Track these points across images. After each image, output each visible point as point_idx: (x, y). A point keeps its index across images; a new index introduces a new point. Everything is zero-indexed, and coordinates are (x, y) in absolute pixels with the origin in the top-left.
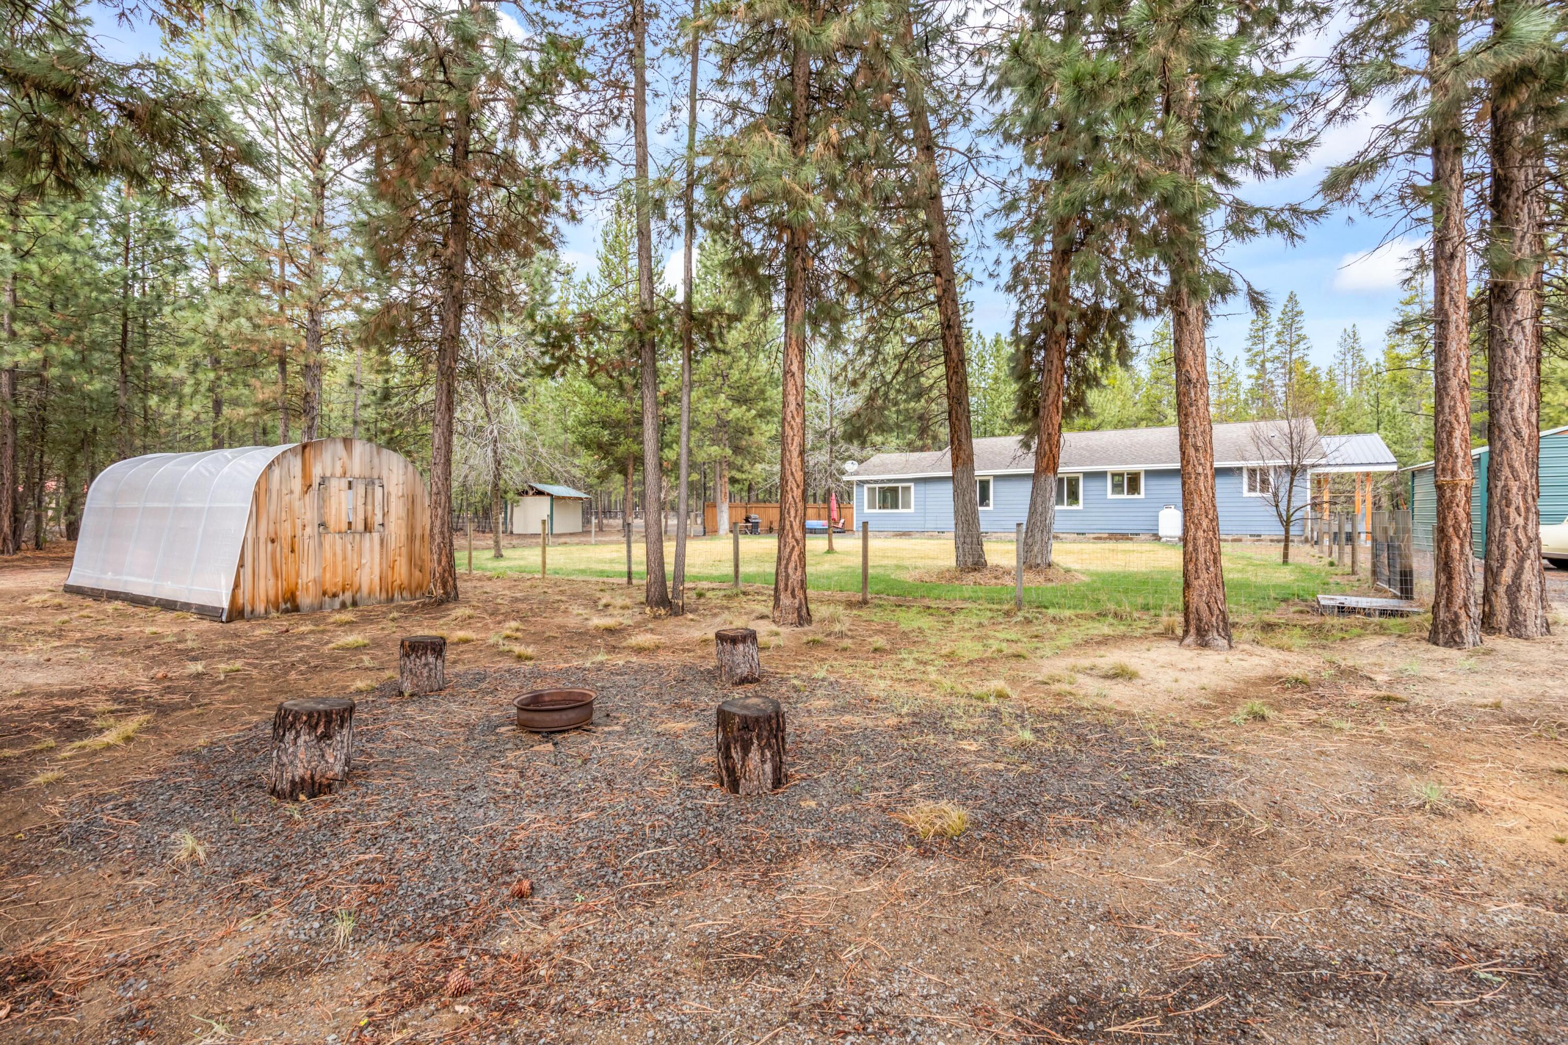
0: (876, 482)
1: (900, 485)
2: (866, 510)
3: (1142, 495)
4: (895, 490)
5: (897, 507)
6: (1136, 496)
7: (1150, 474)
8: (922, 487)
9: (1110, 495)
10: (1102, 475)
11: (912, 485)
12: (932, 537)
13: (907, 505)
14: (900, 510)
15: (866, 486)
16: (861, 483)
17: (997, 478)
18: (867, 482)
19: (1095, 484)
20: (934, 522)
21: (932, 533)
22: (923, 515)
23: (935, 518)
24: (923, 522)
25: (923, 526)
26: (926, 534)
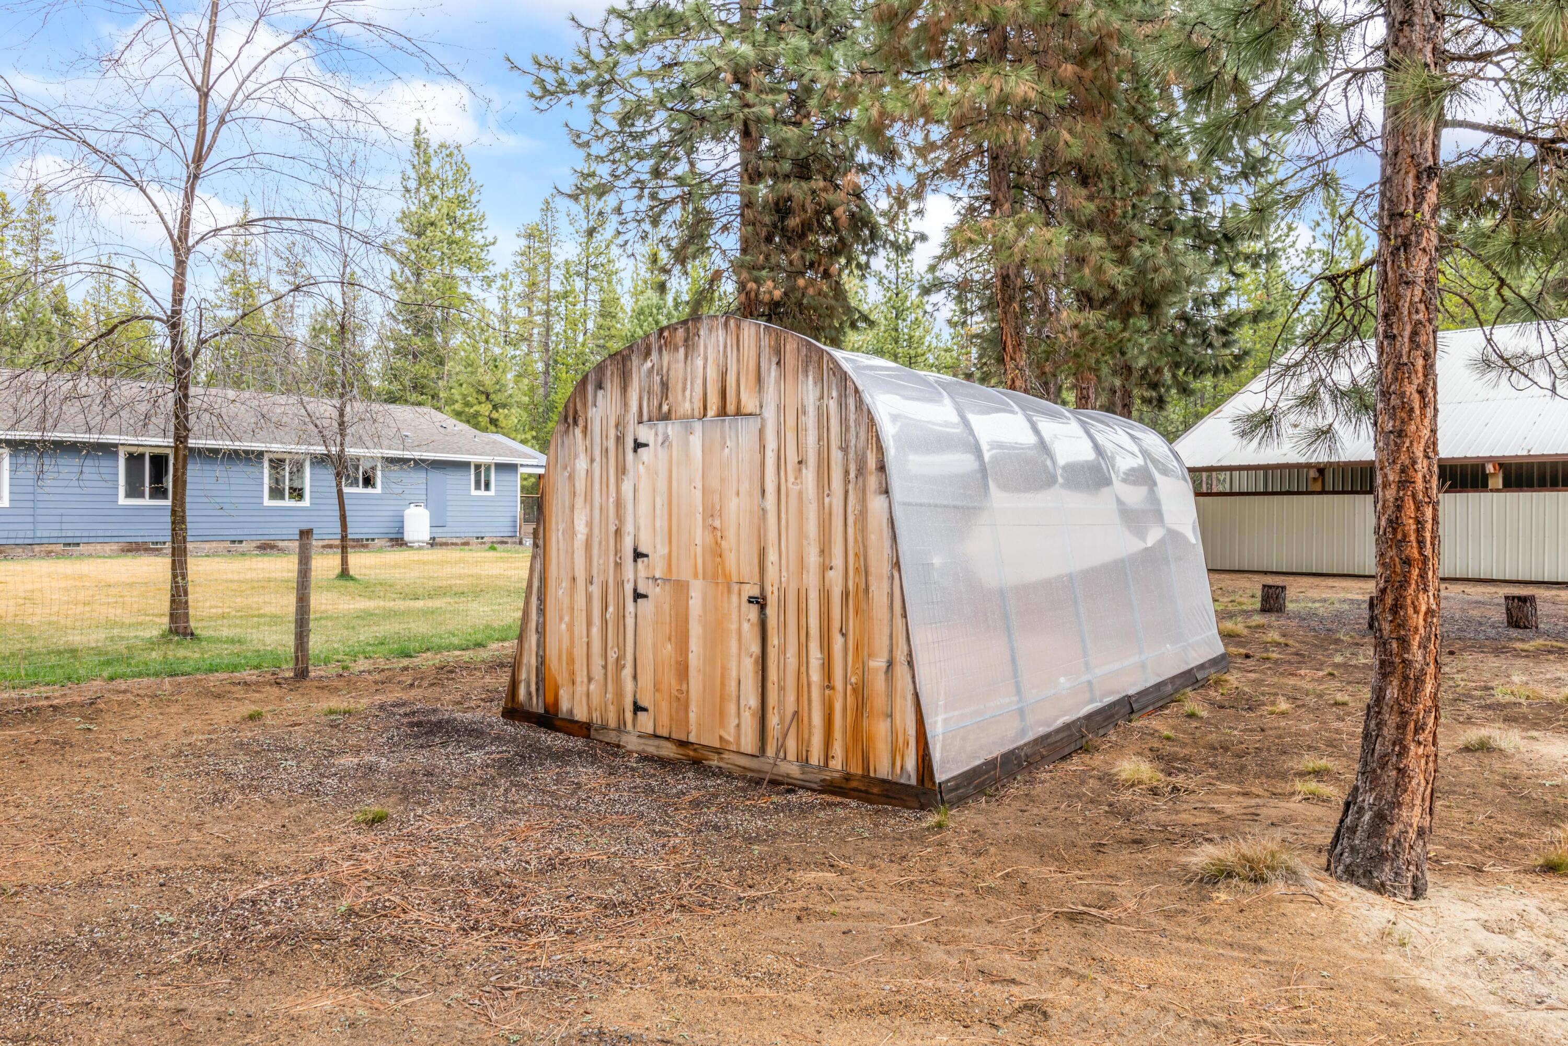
3: (380, 490)
6: (371, 490)
7: (388, 462)
12: (49, 556)
20: (58, 526)
21: (50, 548)
22: (31, 512)
23: (58, 519)
24: (31, 526)
25: (29, 534)
26: (37, 548)
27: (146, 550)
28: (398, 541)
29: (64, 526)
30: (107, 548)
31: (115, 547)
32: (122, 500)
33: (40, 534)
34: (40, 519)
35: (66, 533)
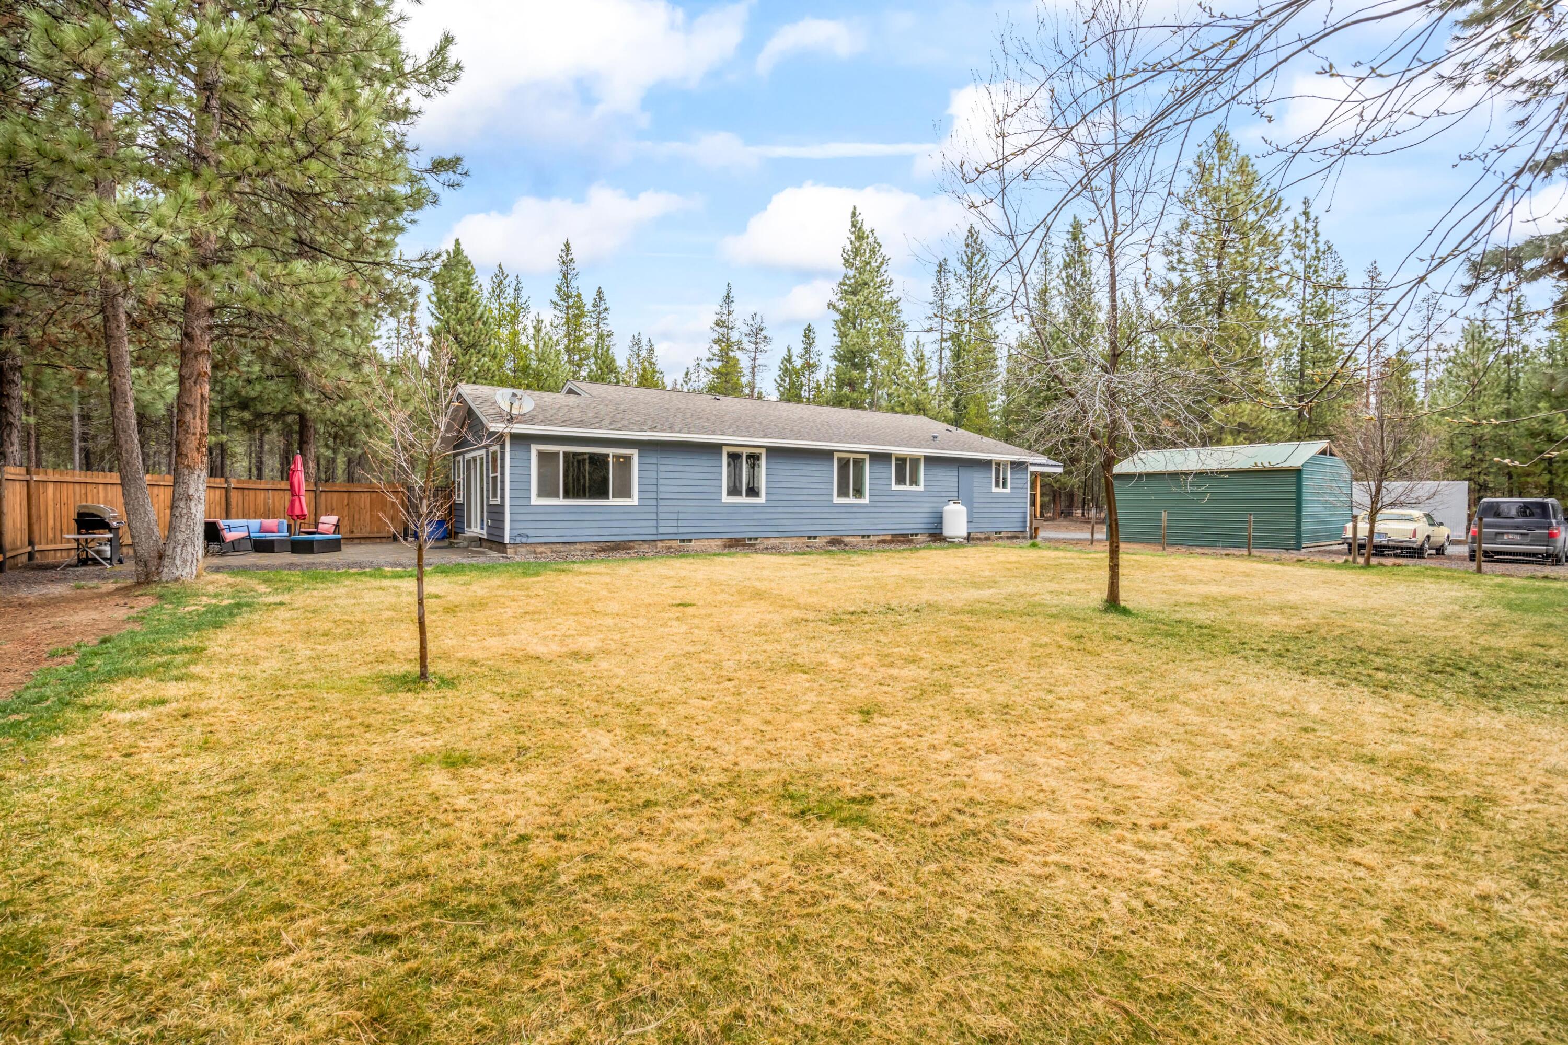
0: (557, 440)
1: (611, 451)
2: (535, 500)
3: (922, 487)
4: (601, 459)
5: (606, 496)
6: (915, 488)
8: (653, 459)
9: (893, 487)
10: (886, 458)
11: (635, 453)
12: (670, 552)
13: (624, 491)
14: (612, 501)
15: (535, 449)
16: (521, 441)
18: (538, 439)
19: (880, 470)
20: (675, 523)
21: (669, 544)
22: (654, 509)
23: (675, 516)
24: (654, 523)
25: (654, 531)
26: (660, 544)
27: (744, 545)
28: (937, 536)
29: (681, 523)
30: (714, 544)
31: (719, 544)
32: (725, 498)
33: (661, 530)
34: (661, 516)
35: (681, 530)
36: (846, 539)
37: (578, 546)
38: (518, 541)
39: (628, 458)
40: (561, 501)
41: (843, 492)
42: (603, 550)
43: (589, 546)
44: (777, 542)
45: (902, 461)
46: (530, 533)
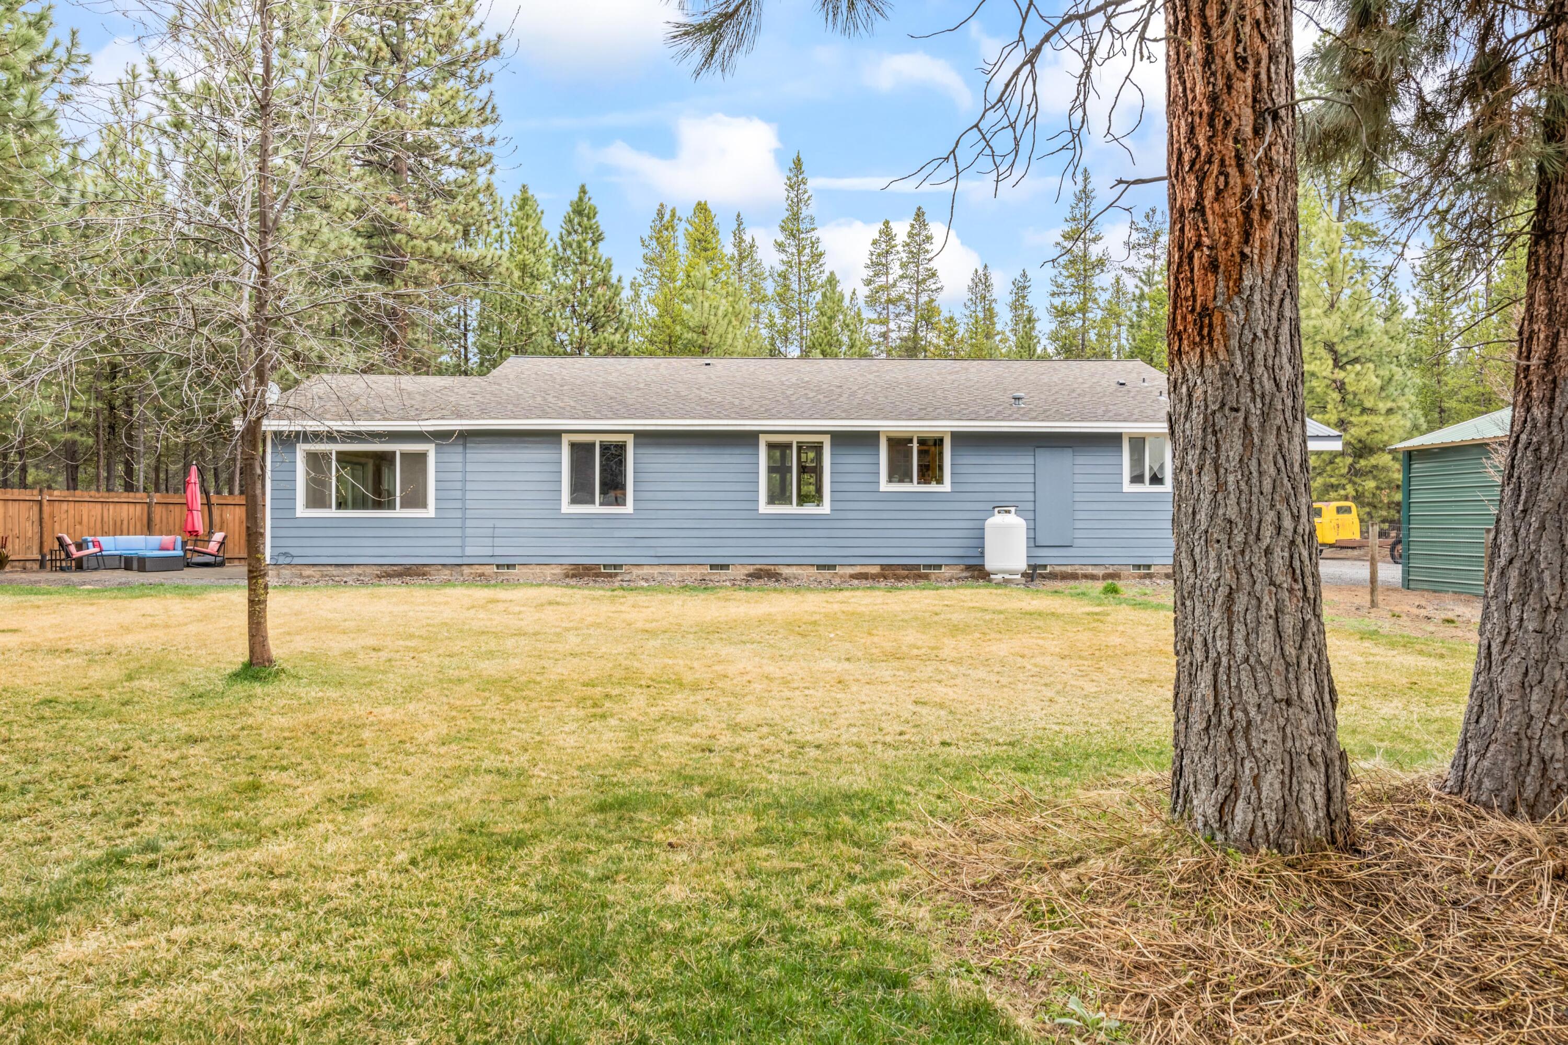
0: (330, 437)
1: (398, 448)
2: (301, 511)
3: (947, 486)
4: (385, 459)
5: (391, 505)
6: (933, 487)
7: (963, 440)
8: (455, 455)
9: (884, 486)
10: (867, 440)
11: (430, 449)
12: (482, 580)
13: (416, 499)
14: (399, 513)
15: (302, 449)
16: (286, 441)
17: (645, 438)
18: (305, 437)
19: (855, 460)
20: (488, 541)
21: (480, 570)
22: (459, 523)
23: (489, 532)
24: (458, 542)
25: (458, 552)
26: (466, 570)
27: (598, 575)
28: (980, 569)
29: (498, 542)
30: (548, 571)
31: (557, 571)
32: (567, 508)
33: (469, 551)
34: (469, 532)
35: (498, 551)
36: (786, 571)
37: (356, 570)
38: (281, 560)
39: (423, 456)
40: (333, 513)
41: (778, 495)
42: (389, 576)
43: (368, 570)
44: (655, 571)
45: (899, 445)
46: (292, 551)
